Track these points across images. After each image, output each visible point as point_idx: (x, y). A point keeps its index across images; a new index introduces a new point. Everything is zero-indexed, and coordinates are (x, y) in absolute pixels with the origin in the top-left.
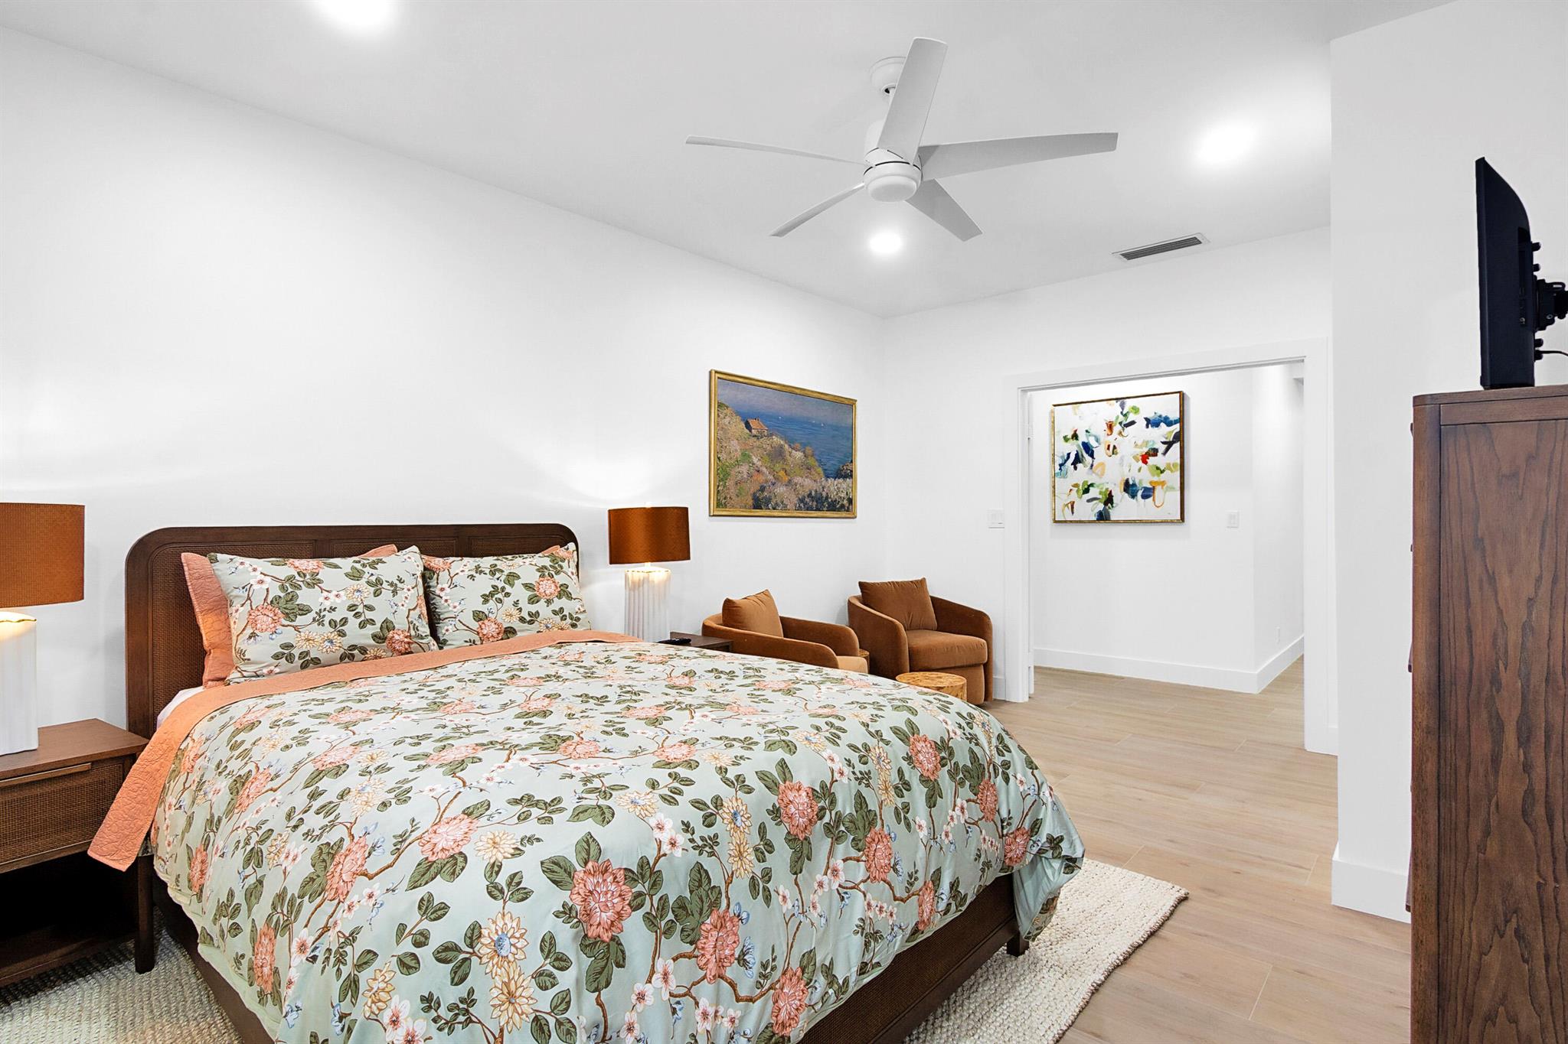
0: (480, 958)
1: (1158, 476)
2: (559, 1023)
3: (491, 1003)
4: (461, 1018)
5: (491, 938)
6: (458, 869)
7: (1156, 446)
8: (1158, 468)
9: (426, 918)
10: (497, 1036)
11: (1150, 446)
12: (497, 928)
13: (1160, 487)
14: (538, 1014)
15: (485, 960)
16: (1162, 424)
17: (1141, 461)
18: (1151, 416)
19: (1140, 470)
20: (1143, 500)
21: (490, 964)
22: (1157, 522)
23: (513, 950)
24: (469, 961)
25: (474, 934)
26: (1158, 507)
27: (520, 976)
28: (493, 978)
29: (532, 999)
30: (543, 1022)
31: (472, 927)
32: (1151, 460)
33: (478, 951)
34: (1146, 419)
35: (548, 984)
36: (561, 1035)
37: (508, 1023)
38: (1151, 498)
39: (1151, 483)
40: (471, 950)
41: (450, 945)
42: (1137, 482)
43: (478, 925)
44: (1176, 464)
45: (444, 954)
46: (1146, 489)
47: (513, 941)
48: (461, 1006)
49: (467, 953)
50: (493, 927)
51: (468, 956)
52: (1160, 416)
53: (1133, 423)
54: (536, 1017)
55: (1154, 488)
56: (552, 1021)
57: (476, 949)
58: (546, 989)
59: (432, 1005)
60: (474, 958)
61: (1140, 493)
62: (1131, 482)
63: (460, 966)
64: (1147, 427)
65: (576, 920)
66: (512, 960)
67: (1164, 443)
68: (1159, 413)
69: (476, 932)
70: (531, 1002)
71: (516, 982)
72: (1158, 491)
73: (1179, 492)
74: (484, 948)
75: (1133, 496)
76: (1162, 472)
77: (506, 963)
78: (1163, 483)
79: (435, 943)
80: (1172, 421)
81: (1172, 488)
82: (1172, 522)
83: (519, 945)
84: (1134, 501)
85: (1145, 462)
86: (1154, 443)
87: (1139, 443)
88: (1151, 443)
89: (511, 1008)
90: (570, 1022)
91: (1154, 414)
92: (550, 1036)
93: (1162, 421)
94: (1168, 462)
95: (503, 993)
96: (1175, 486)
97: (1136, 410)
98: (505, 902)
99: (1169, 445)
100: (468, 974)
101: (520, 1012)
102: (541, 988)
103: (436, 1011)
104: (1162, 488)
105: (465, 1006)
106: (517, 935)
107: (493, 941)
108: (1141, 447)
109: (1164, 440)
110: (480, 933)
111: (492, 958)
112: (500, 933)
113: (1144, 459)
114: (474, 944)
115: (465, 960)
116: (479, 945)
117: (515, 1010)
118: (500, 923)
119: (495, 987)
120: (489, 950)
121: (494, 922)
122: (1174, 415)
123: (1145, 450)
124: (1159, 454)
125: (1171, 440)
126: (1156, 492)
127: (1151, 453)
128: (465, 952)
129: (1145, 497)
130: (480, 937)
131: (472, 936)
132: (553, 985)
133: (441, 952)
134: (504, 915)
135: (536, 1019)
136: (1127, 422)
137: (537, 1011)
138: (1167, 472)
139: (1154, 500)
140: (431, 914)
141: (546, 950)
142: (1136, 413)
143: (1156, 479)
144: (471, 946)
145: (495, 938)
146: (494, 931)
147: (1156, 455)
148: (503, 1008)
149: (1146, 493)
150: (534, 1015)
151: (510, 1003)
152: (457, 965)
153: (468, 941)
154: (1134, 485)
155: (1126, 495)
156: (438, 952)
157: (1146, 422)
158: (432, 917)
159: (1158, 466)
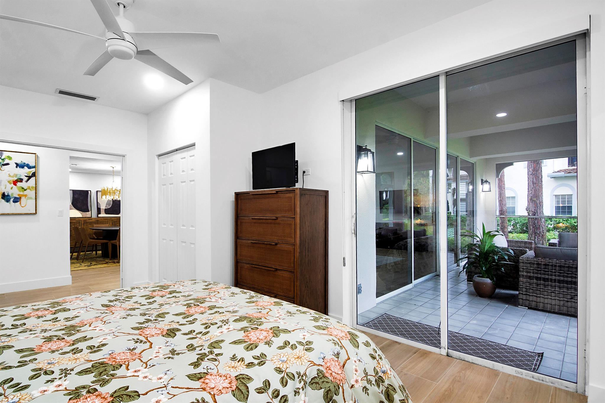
0: (287, 368)
1: (23, 192)
2: (307, 345)
3: (301, 365)
4: (304, 378)
5: (281, 364)
6: (247, 377)
7: (22, 177)
8: (23, 188)
9: (267, 390)
10: (311, 363)
11: (18, 177)
12: (277, 361)
13: (24, 197)
14: (304, 349)
15: (288, 366)
16: (25, 167)
17: (12, 184)
18: (19, 162)
19: (12, 188)
20: (14, 203)
21: (289, 364)
22: (22, 214)
23: (284, 357)
24: (288, 373)
25: (279, 370)
26: (23, 207)
27: (292, 354)
28: (294, 363)
29: (300, 351)
30: (307, 348)
31: (276, 371)
32: (19, 184)
33: (285, 369)
34: (16, 163)
35: (295, 346)
36: (310, 344)
37: (307, 360)
38: (19, 202)
39: (19, 195)
40: (284, 372)
41: (281, 381)
42: (10, 194)
43: (276, 369)
44: (33, 187)
45: (284, 383)
46: (15, 198)
47: (282, 357)
48: (300, 378)
49: (285, 373)
50: (277, 363)
51: (286, 373)
52: (25, 163)
53: (8, 164)
54: (305, 350)
55: (20, 198)
56: (306, 346)
57: (284, 370)
58: (296, 347)
59: (297, 391)
60: (287, 371)
61: (12, 200)
62: (6, 194)
63: (289, 376)
64: (17, 167)
65: (270, 341)
66: (288, 356)
67: (26, 176)
68: (24, 161)
69: (278, 369)
70: (301, 351)
71: (295, 356)
72: (23, 200)
73: (35, 200)
74: (283, 367)
75: (8, 201)
76: (25, 190)
77: (289, 358)
78: (26, 196)
79: (279, 387)
80: (31, 167)
81: (31, 198)
82: (31, 214)
83: (283, 355)
84: (8, 204)
85: (16, 185)
86: (20, 175)
87: (12, 174)
88: (19, 176)
89: (302, 358)
90: (306, 342)
91: (21, 162)
92: (311, 347)
93: (25, 166)
94: (29, 185)
95: (298, 360)
96: (33, 197)
97: (10, 158)
98: (267, 360)
99: (29, 178)
100: (292, 373)
101: (304, 355)
102: (296, 348)
103: (300, 389)
104: (25, 198)
105: (300, 377)
106: (280, 356)
107: (281, 363)
108: (13, 177)
109: (27, 175)
110: (278, 368)
111: (287, 363)
112: (279, 361)
113: (15, 183)
114: (282, 371)
115: (287, 375)
116: (283, 369)
117: (303, 356)
118: (275, 361)
119: (296, 363)
120: (285, 365)
121: (275, 363)
122: (32, 164)
123: (15, 179)
124: (24, 181)
125: (30, 175)
126: (22, 200)
127: (19, 180)
128: (284, 375)
129: (15, 202)
130: (280, 368)
131: (279, 371)
132: (295, 345)
133: (283, 384)
134: (272, 360)
135: (306, 350)
136: (4, 163)
137: (303, 349)
138: (28, 190)
139: (20, 203)
140: (267, 387)
141: (284, 348)
142: (9, 159)
143: (22, 193)
144: (282, 372)
145: (281, 362)
146: (278, 363)
147: (22, 182)
148: (302, 361)
149: (16, 200)
150: (305, 351)
151: (301, 358)
152: (288, 377)
153: (281, 373)
154: (8, 195)
155: (3, 200)
156: (283, 385)
157: (16, 165)
158: (268, 387)
159: (23, 187)
